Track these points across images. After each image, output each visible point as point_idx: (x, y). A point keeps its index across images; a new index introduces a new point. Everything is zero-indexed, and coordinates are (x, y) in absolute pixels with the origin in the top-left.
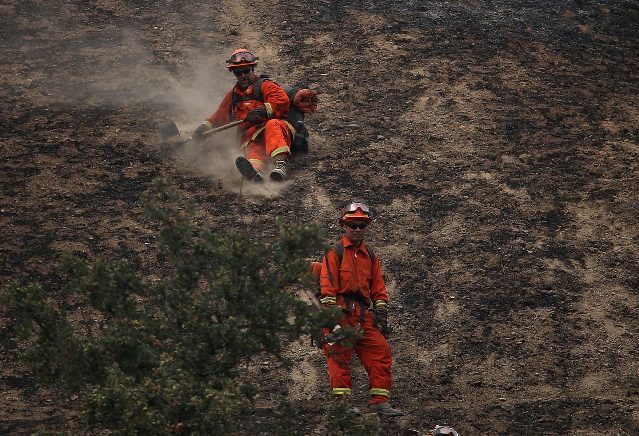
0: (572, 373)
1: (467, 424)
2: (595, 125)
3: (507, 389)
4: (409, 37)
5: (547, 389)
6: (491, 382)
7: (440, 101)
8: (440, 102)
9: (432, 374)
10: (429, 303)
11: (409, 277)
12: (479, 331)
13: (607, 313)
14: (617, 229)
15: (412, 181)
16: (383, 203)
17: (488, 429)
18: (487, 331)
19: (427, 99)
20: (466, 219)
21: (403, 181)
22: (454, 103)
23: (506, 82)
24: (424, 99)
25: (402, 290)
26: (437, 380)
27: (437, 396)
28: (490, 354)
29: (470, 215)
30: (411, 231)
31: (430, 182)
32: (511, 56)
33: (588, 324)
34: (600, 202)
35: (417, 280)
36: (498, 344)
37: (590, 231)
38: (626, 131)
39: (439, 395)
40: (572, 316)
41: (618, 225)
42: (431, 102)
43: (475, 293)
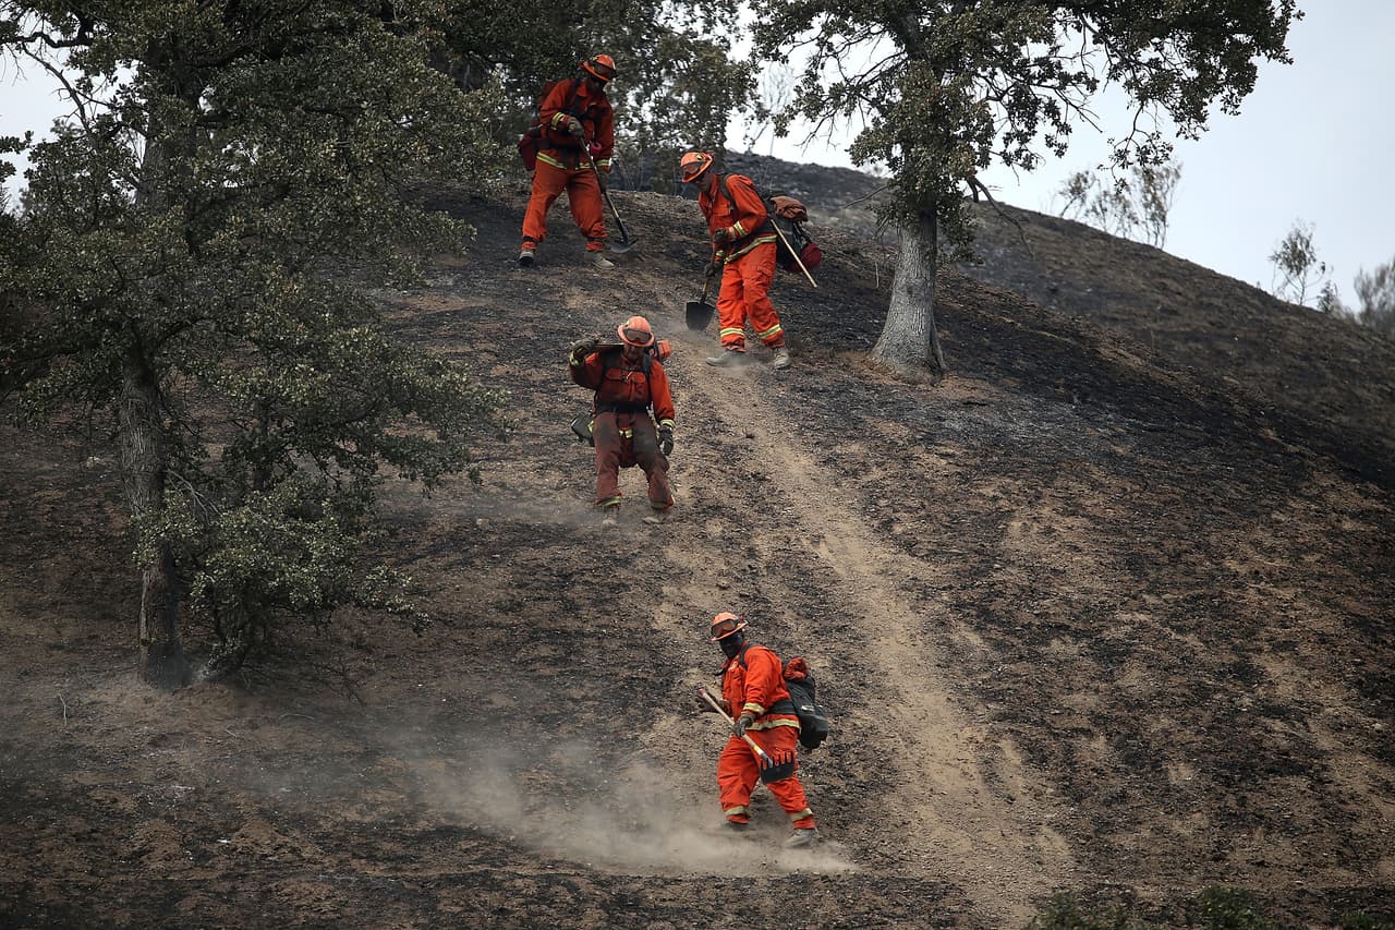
0: (1364, 856)
1: (1282, 911)
2: (1217, 564)
3: (1297, 871)
4: (950, 451)
5: (1343, 873)
6: (1276, 862)
7: (1036, 527)
8: (1036, 529)
9: (1201, 849)
10: (1155, 765)
11: (1119, 733)
12: (1231, 801)
13: (1370, 787)
14: (1316, 687)
15: (1063, 620)
16: (1042, 643)
17: (1309, 918)
18: (1242, 801)
19: (1020, 524)
20: (1149, 667)
21: (1053, 620)
22: (1054, 531)
23: (1090, 509)
24: (1016, 525)
25: (1117, 748)
26: (1208, 856)
27: (1219, 875)
28: (1256, 828)
29: (1151, 662)
30: (1093, 679)
31: (1084, 622)
32: (1074, 478)
33: (1353, 798)
34: (1283, 655)
35: (1129, 737)
36: (1262, 817)
37: (1290, 688)
38: (1257, 572)
39: (1221, 873)
40: (1332, 788)
41: (1316, 683)
42: (1025, 528)
43: (1206, 755)
